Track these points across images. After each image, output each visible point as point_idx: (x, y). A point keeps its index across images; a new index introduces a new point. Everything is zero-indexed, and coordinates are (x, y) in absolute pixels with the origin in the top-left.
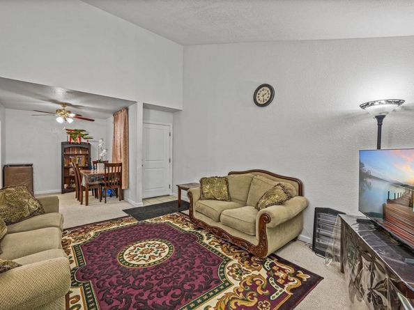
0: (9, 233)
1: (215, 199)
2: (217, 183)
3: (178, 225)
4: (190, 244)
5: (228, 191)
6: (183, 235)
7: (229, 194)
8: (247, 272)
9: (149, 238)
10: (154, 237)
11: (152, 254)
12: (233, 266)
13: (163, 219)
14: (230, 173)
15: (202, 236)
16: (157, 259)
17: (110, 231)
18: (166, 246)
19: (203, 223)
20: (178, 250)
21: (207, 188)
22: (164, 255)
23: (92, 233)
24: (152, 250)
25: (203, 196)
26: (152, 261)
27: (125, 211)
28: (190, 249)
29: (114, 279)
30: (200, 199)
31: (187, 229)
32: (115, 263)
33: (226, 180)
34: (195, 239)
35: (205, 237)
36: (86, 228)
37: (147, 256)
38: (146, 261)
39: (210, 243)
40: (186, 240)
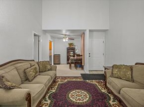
0: (39, 75)
1: (121, 78)
2: (124, 69)
3: (99, 87)
4: (101, 101)
5: (132, 75)
6: (99, 93)
7: (132, 77)
9: (83, 89)
10: (85, 90)
11: (80, 98)
13: (94, 82)
14: (136, 64)
15: (110, 98)
16: (81, 101)
17: (72, 81)
18: (88, 96)
19: (111, 91)
20: (93, 101)
21: (115, 71)
22: (85, 100)
23: (66, 80)
24: (81, 96)
25: (112, 75)
26: (78, 101)
27: (81, 74)
28: (99, 104)
29: (61, 103)
30: (111, 76)
31: (103, 91)
32: (65, 96)
33: (131, 68)
34: (105, 98)
35: (112, 100)
36: (65, 78)
37: (78, 98)
38: (76, 100)
39: (113, 105)
40: (100, 97)
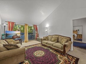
8: (63, 58)
12: (59, 56)
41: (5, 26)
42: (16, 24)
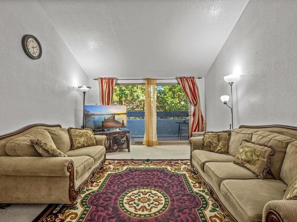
41: (84, 93)
42: (119, 82)
